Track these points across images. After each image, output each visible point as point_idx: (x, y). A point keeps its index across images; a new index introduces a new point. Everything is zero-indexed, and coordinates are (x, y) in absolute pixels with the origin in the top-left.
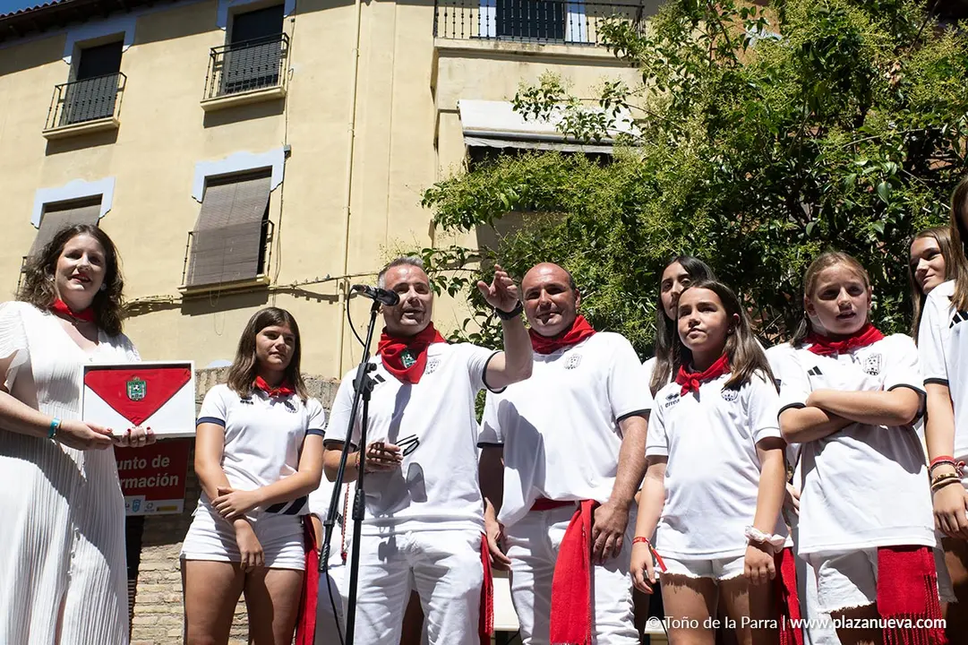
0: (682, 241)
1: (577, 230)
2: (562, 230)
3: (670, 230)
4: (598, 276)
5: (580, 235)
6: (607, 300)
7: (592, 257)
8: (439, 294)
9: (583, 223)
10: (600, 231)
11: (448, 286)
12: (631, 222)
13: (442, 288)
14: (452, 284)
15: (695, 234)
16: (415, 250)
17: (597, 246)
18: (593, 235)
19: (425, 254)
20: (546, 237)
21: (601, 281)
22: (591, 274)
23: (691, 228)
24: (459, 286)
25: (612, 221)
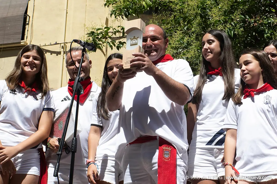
0: (228, 25)
1: (179, 21)
2: (172, 21)
3: (223, 20)
4: (188, 42)
5: (179, 24)
6: (192, 53)
7: (185, 33)
8: (112, 49)
9: (181, 17)
10: (189, 22)
11: (116, 45)
12: (204, 17)
13: (113, 46)
14: (118, 44)
15: (234, 23)
16: (101, 27)
17: (187, 29)
18: (186, 23)
19: (106, 29)
20: (164, 24)
21: (189, 44)
22: (185, 40)
23: (232, 20)
24: (121, 45)
25: (196, 17)
